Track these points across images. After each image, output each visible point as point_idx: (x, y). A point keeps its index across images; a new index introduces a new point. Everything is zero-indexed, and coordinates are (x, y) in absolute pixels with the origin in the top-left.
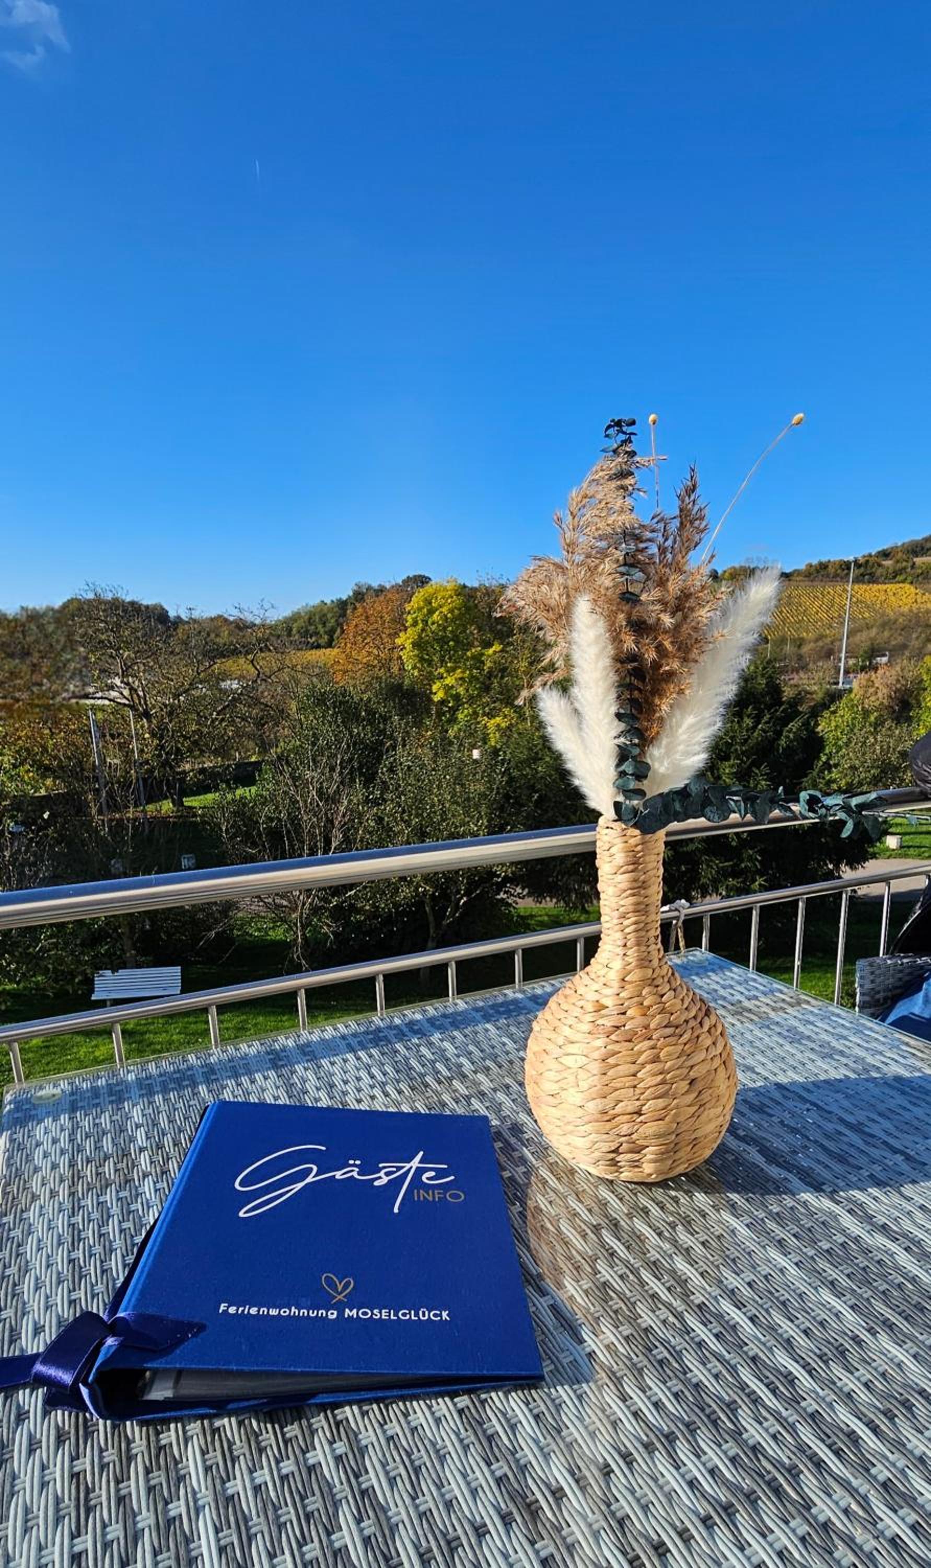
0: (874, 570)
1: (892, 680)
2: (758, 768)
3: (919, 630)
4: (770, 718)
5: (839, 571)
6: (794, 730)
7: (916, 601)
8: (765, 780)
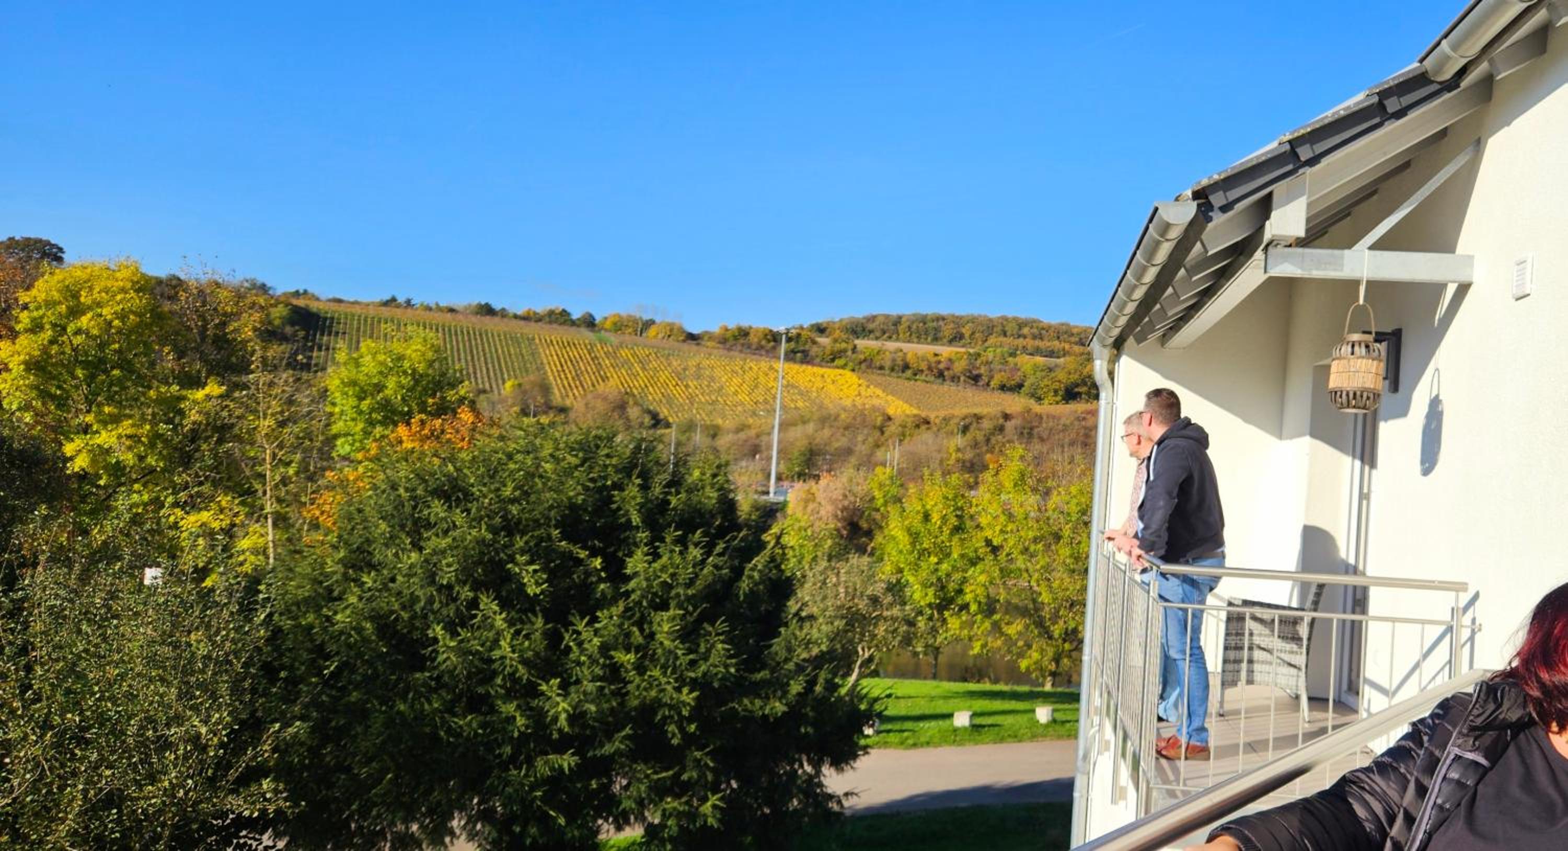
0: (807, 347)
1: (837, 494)
2: (713, 625)
3: (865, 432)
4: (725, 549)
5: (763, 342)
6: (760, 567)
7: (859, 394)
8: (723, 642)
